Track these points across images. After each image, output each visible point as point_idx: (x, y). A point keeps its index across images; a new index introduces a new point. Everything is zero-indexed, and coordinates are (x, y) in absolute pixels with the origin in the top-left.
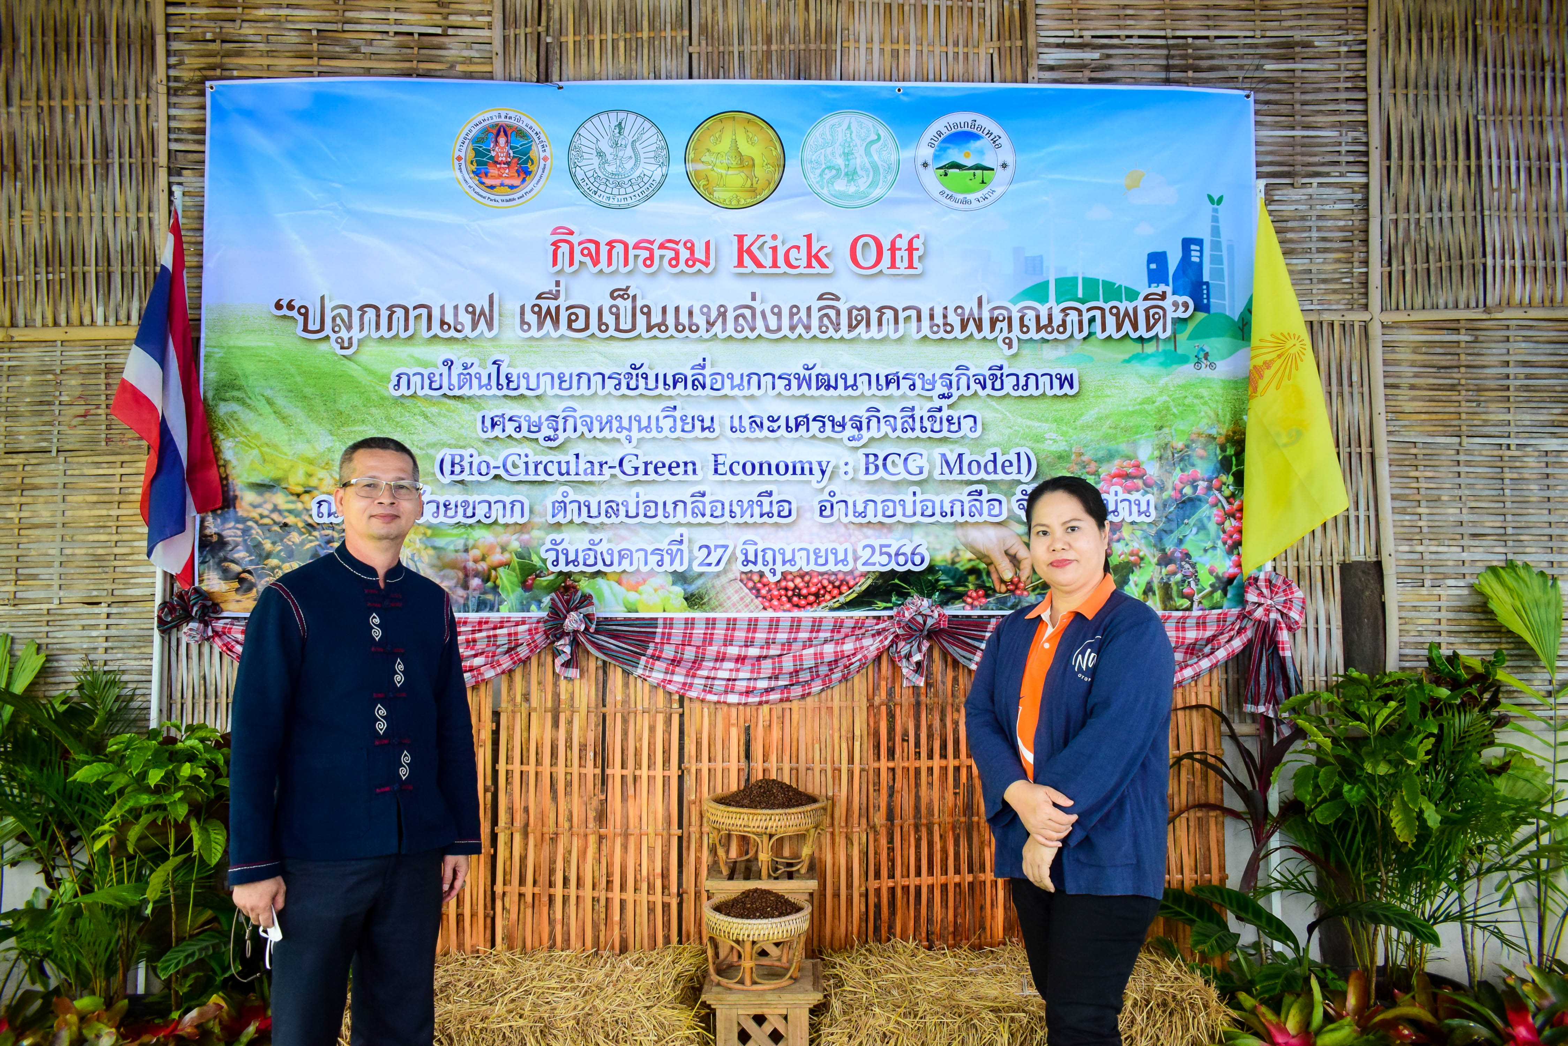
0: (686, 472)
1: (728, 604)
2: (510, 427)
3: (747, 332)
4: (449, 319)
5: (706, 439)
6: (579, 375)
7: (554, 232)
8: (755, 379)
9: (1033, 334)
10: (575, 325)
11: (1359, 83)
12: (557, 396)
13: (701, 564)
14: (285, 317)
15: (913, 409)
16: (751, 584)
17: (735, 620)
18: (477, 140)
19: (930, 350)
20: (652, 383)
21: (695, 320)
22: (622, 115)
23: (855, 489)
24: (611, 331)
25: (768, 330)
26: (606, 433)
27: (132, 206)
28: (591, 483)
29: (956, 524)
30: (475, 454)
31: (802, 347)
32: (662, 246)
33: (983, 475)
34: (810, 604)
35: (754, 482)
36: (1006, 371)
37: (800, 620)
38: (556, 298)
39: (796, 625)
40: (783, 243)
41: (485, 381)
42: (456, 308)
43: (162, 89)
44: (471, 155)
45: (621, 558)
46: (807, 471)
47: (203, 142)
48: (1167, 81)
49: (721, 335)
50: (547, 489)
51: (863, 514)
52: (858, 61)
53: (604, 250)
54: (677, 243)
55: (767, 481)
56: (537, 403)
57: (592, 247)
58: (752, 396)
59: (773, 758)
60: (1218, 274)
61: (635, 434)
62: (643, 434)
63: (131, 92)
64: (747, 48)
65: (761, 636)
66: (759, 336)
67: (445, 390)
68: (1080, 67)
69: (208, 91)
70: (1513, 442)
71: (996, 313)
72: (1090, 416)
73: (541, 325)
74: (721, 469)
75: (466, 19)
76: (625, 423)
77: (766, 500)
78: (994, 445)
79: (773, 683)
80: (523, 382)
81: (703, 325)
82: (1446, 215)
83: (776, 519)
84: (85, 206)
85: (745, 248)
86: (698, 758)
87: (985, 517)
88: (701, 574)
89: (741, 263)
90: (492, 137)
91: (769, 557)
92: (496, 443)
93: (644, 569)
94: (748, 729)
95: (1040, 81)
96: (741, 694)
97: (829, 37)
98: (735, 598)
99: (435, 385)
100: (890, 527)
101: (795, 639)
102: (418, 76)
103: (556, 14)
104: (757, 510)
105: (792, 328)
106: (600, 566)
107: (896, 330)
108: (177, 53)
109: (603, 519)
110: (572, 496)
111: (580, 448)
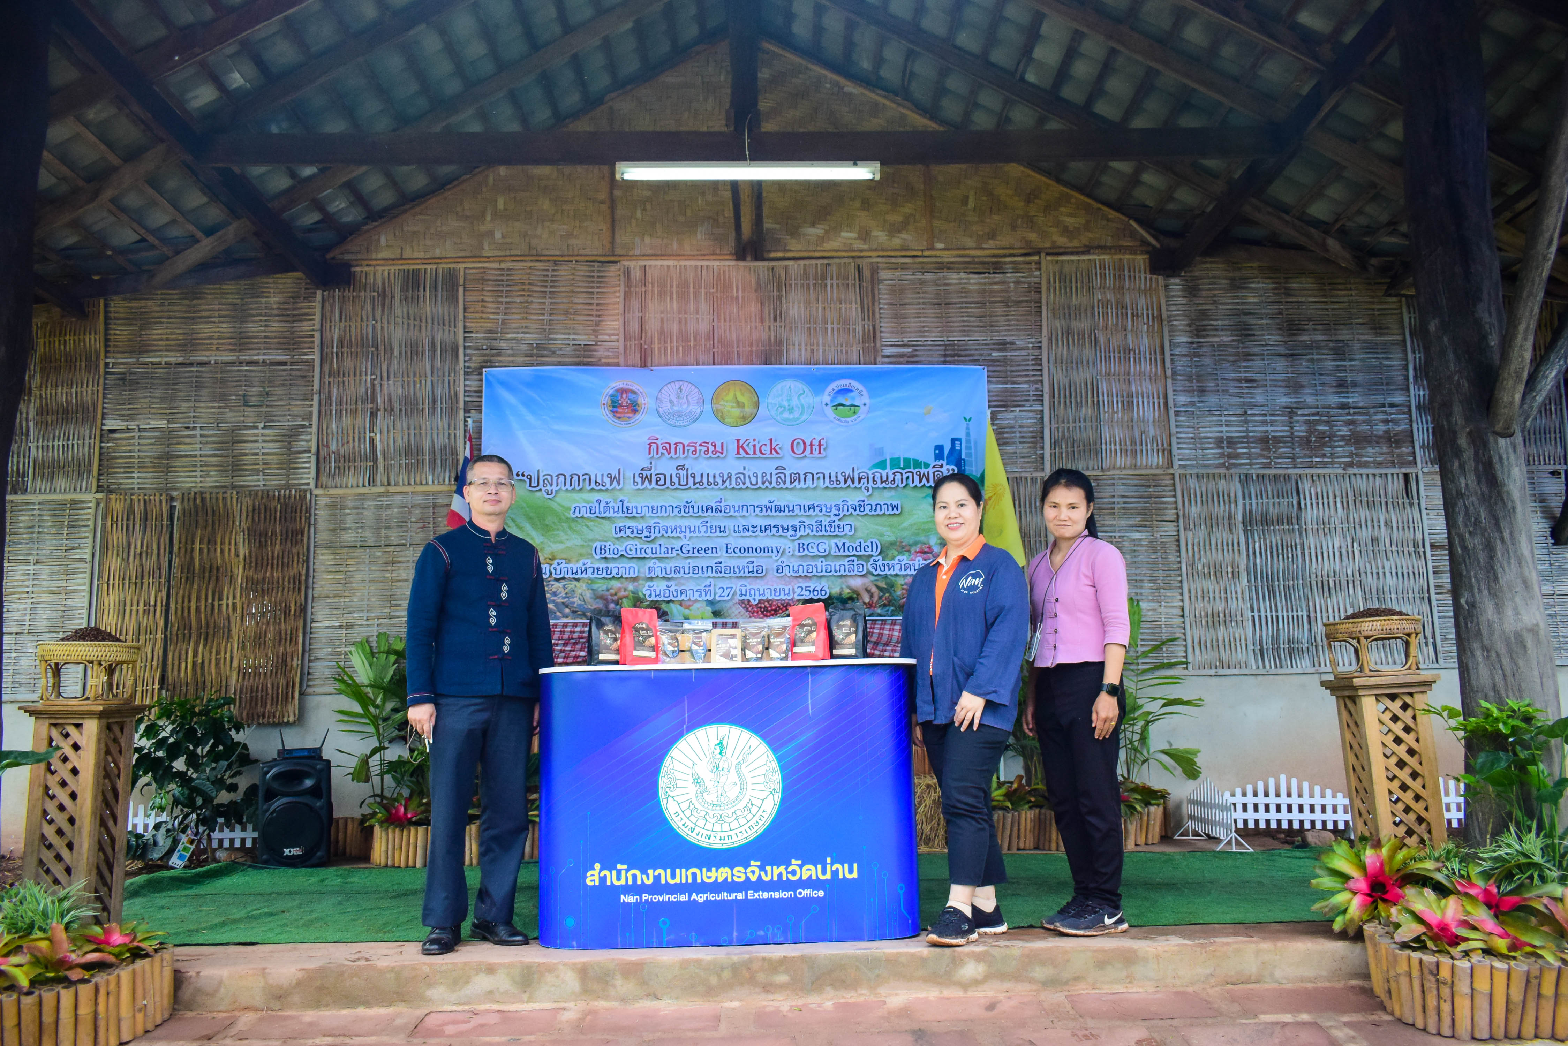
0: (712, 552)
1: (733, 615)
2: (628, 532)
3: (741, 485)
4: (599, 480)
5: (722, 536)
6: (661, 507)
7: (649, 439)
8: (745, 507)
9: (879, 485)
10: (659, 483)
11: (1038, 361)
12: (650, 516)
13: (720, 596)
15: (821, 521)
16: (744, 606)
18: (612, 396)
19: (830, 493)
20: (696, 510)
21: (716, 480)
22: (681, 383)
23: (793, 560)
24: (677, 486)
25: (751, 484)
26: (674, 534)
27: (446, 427)
28: (667, 558)
29: (842, 576)
30: (612, 544)
31: (768, 492)
32: (701, 445)
33: (855, 553)
35: (745, 556)
36: (866, 503)
38: (650, 470)
40: (759, 443)
41: (616, 509)
42: (603, 475)
43: (462, 372)
44: (610, 402)
45: (682, 593)
46: (770, 551)
47: (481, 397)
48: (945, 362)
49: (729, 487)
50: (646, 561)
51: (798, 572)
52: (794, 355)
53: (673, 447)
54: (708, 443)
55: (752, 556)
56: (641, 520)
57: (667, 445)
58: (744, 516)
60: (969, 455)
61: (688, 535)
62: (692, 534)
63: (447, 373)
64: (741, 349)
66: (747, 487)
67: (597, 514)
68: (902, 356)
69: (484, 373)
70: (1117, 534)
71: (861, 475)
72: (906, 524)
73: (643, 483)
74: (729, 551)
75: (606, 338)
76: (683, 529)
77: (751, 566)
78: (860, 538)
80: (635, 510)
81: (720, 482)
82: (1082, 425)
83: (756, 574)
84: (424, 428)
85: (740, 445)
87: (856, 572)
88: (720, 601)
89: (738, 453)
90: (619, 394)
91: (752, 592)
92: (622, 539)
93: (693, 599)
95: (883, 363)
97: (780, 343)
98: (736, 612)
99: (592, 512)
100: (810, 577)
102: (583, 365)
103: (649, 334)
104: (746, 570)
105: (763, 483)
106: (672, 598)
107: (813, 484)
108: (469, 355)
109: (673, 575)
110: (658, 564)
111: (662, 541)
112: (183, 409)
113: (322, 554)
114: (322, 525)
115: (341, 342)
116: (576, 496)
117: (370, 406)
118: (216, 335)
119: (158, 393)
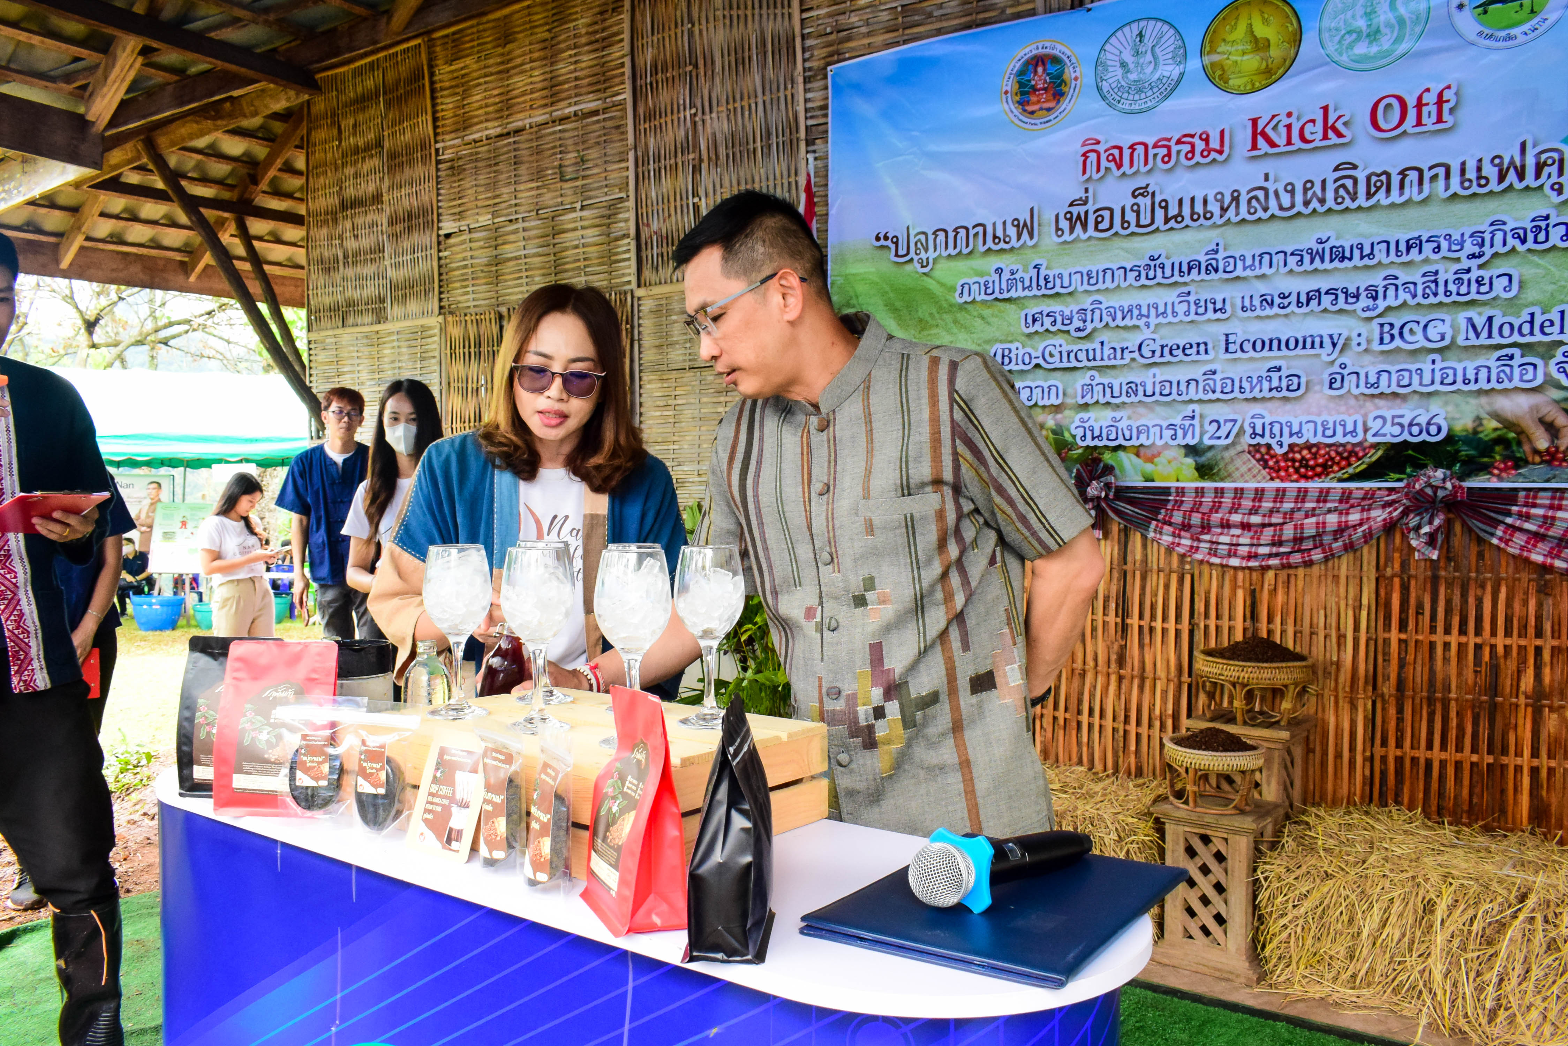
0: (1198, 353)
1: (1237, 474)
2: (1048, 321)
3: (1260, 214)
4: (1000, 233)
5: (1218, 320)
6: (1104, 271)
7: (1083, 145)
8: (1266, 258)
10: (1101, 227)
12: (1086, 291)
13: (1211, 438)
14: (882, 247)
15: (1436, 273)
16: (1258, 456)
17: (1242, 489)
18: (1020, 73)
19: (1460, 208)
20: (1168, 272)
21: (1209, 208)
22: (1143, 24)
23: (1368, 358)
24: (1133, 228)
25: (1281, 208)
26: (1128, 322)
27: (785, 174)
28: (1114, 367)
29: (1480, 392)
30: (1019, 345)
31: (1317, 221)
32: (1179, 142)
33: (1516, 338)
34: (1319, 475)
35: (1263, 358)
36: (1552, 221)
37: (1306, 491)
38: (1085, 203)
39: (1302, 496)
40: (1298, 119)
41: (1027, 284)
42: (1004, 223)
43: (801, 79)
44: (1016, 86)
45: (1139, 433)
46: (1317, 345)
47: (826, 116)
49: (1234, 219)
50: (1078, 374)
51: (1375, 385)
53: (1126, 153)
54: (1193, 136)
55: (1275, 358)
56: (1069, 299)
57: (1116, 152)
58: (1263, 276)
59: (1278, 620)
62: (1161, 319)
63: (782, 86)
65: (1267, 505)
66: (1273, 216)
67: (997, 295)
69: (830, 74)
71: (1543, 157)
73: (1072, 229)
74: (1232, 348)
76: (1144, 311)
77: (1275, 376)
78: (1533, 304)
79: (1274, 550)
80: (1058, 281)
81: (1217, 212)
83: (1284, 393)
85: (1259, 130)
86: (1207, 616)
87: (1516, 382)
88: (1211, 447)
89: (1254, 147)
90: (1031, 67)
91: (1276, 429)
92: (1036, 337)
93: (1159, 443)
94: (1253, 593)
96: (1243, 558)
98: (1244, 469)
99: (989, 291)
100: (1404, 397)
101: (1299, 509)
102: (978, 26)
104: (1266, 385)
105: (1306, 203)
106: (1121, 441)
107: (1420, 191)
108: (811, 48)
109: (1124, 398)
110: (1098, 379)
111: (1105, 336)
112: (505, 197)
113: (650, 382)
114: (648, 341)
115: (655, 66)
116: (961, 265)
117: (691, 156)
118: (529, 87)
119: (482, 179)
